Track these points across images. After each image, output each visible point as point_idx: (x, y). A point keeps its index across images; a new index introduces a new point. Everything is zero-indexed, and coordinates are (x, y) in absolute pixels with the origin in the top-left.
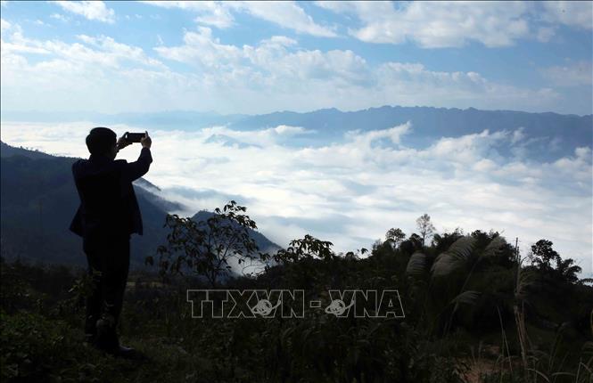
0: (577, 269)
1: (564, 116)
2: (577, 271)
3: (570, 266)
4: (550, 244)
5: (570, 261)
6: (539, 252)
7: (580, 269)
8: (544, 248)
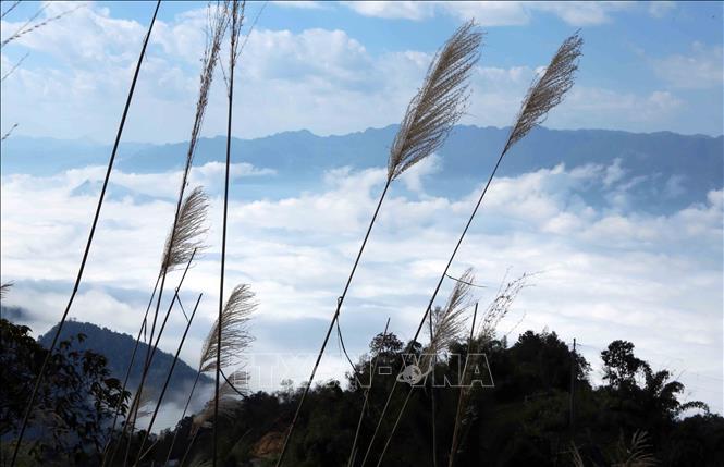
0: (676, 386)
1: (689, 137)
2: (677, 390)
3: (665, 382)
4: (630, 346)
5: (664, 374)
6: (614, 361)
7: (681, 386)
8: (619, 354)
